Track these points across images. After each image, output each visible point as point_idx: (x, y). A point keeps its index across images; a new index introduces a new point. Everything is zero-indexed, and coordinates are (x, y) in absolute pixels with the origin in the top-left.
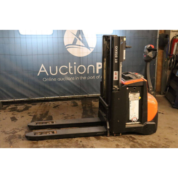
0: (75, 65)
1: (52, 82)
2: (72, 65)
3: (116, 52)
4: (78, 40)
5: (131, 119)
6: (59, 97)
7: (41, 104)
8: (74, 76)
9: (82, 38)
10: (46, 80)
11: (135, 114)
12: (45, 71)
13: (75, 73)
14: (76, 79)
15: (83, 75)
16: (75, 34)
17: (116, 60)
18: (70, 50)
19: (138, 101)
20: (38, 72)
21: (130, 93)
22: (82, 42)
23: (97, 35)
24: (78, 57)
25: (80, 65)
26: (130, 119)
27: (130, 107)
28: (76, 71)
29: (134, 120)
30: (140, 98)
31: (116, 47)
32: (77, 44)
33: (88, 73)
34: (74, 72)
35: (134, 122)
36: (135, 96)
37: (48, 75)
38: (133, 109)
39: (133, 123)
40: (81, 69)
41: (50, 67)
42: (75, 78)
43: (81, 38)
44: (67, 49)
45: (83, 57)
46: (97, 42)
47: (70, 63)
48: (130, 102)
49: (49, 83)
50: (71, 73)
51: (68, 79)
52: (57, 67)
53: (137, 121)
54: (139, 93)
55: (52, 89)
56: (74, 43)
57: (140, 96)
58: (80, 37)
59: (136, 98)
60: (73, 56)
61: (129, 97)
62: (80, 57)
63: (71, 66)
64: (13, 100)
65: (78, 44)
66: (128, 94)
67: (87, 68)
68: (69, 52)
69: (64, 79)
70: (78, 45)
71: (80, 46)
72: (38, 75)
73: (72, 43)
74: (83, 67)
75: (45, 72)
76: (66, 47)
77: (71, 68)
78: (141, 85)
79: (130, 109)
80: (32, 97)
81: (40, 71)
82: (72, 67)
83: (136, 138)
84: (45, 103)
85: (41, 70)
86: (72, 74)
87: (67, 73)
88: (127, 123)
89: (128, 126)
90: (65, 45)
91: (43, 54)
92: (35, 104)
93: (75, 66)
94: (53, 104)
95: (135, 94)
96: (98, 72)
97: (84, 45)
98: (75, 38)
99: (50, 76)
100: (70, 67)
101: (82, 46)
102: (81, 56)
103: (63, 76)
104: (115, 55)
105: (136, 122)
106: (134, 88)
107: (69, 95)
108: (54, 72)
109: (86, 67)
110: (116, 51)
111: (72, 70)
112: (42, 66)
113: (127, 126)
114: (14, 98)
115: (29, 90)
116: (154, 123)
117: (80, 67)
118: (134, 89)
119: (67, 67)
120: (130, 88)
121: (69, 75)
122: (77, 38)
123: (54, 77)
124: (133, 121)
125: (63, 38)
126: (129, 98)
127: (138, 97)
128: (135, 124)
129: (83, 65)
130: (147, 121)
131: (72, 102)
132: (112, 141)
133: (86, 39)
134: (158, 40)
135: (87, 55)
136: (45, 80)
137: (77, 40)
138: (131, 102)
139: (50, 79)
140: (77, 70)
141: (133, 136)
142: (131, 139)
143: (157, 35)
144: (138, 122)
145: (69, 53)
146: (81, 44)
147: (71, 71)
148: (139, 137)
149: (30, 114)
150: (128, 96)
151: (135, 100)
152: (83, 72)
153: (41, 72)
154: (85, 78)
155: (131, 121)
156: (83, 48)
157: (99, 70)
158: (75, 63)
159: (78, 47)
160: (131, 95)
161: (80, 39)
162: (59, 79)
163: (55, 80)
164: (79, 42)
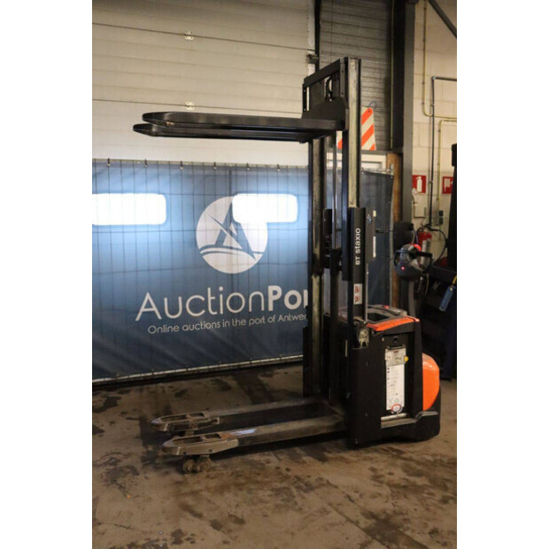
0: (221, 292)
1: (170, 334)
2: (216, 293)
4: (228, 235)
5: (390, 408)
6: (185, 370)
7: (141, 390)
8: (218, 318)
9: (237, 230)
10: (156, 330)
11: (396, 397)
12: (154, 309)
13: (222, 312)
14: (224, 325)
15: (239, 316)
16: (222, 223)
18: (210, 259)
19: (403, 366)
20: (138, 312)
21: (386, 350)
22: (237, 241)
23: (268, 224)
24: (228, 275)
25: (232, 292)
26: (388, 408)
27: (387, 381)
28: (224, 306)
29: (396, 409)
30: (407, 359)
32: (225, 244)
33: (250, 310)
34: (219, 311)
35: (395, 413)
36: (399, 356)
37: (160, 317)
38: (393, 385)
39: (394, 416)
40: (235, 303)
41: (166, 300)
42: (221, 324)
43: (234, 232)
44: (204, 257)
45: (238, 274)
46: (268, 240)
47: (209, 289)
48: (387, 371)
49: (163, 337)
50: (213, 311)
51: (206, 326)
52: (180, 299)
53: (402, 412)
54: (405, 349)
55: (169, 352)
56: (219, 243)
58: (233, 227)
59: (399, 360)
60: (217, 271)
61: (386, 359)
62: (232, 275)
63: (212, 296)
65: (229, 245)
66: (384, 353)
68: (207, 264)
69: (198, 327)
70: (227, 247)
71: (231, 248)
72: (138, 319)
73: (214, 243)
74: (238, 297)
75: (154, 312)
76: (202, 252)
77: (212, 301)
78: (410, 330)
79: (388, 385)
80: (122, 373)
81: (143, 309)
82: (214, 298)
83: (403, 450)
84: (149, 388)
85: (146, 307)
86: (215, 313)
87: (203, 312)
88: (383, 418)
89: (385, 425)
90: (200, 246)
91: (149, 270)
92: (128, 392)
93: (221, 296)
94: (171, 387)
95: (396, 352)
96: (271, 308)
97: (240, 247)
98: (221, 230)
99: (165, 320)
100: (210, 298)
101: (237, 249)
102: (235, 271)
103: (195, 320)
105: (399, 415)
106: (394, 338)
107: (208, 365)
108: (174, 310)
109: (245, 298)
111: (216, 306)
112: (148, 297)
113: (383, 425)
115: (116, 355)
116: (434, 413)
117: (233, 298)
118: (396, 339)
119: (203, 299)
120: (388, 338)
121: (207, 317)
122: (227, 230)
123: (174, 322)
124: (393, 413)
125: (195, 230)
126: (386, 361)
127: (403, 358)
128: (399, 418)
129: (238, 292)
130: (421, 409)
131: (212, 381)
132: (356, 462)
133: (246, 232)
134: (391, 233)
135: (248, 271)
136: (152, 330)
137: (226, 235)
138: (388, 368)
139: (165, 329)
140: (225, 304)
141: (395, 446)
142: (395, 453)
143: (388, 224)
144: (403, 415)
145: (207, 266)
146: (235, 244)
147: (212, 307)
149: (128, 416)
150: (384, 357)
151: (398, 364)
152: (238, 309)
153: (144, 313)
154: (243, 322)
155: (389, 413)
156: (239, 252)
157: (275, 302)
158: (221, 289)
159: (228, 250)
160: (389, 355)
161: (231, 233)
162: (185, 328)
163: (175, 329)
164: (228, 241)
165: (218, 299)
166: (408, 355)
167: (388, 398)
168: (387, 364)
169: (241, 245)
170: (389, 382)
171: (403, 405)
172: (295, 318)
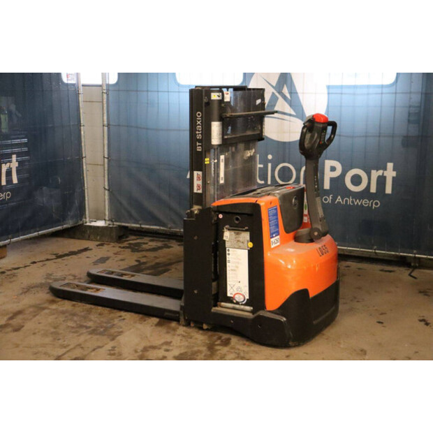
0: (270, 161)
3: (199, 125)
4: (281, 99)
5: (232, 296)
9: (290, 93)
11: (239, 284)
13: (269, 182)
16: (274, 85)
17: (199, 146)
19: (246, 252)
21: (225, 230)
22: (291, 106)
23: (328, 87)
24: (278, 142)
25: (284, 162)
27: (228, 264)
28: (273, 176)
29: (239, 298)
30: (251, 245)
31: (199, 115)
32: (276, 109)
34: (266, 179)
35: (237, 303)
36: (241, 239)
38: (234, 270)
39: (237, 306)
43: (288, 95)
45: (289, 143)
46: (328, 106)
48: (227, 252)
50: (261, 180)
53: (246, 304)
54: (248, 233)
57: (251, 241)
58: (286, 91)
59: (241, 244)
60: (267, 137)
61: (225, 238)
62: (285, 143)
63: (260, 164)
64: (138, 226)
65: (280, 110)
67: (298, 171)
71: (284, 113)
74: (289, 168)
77: (260, 168)
79: (228, 269)
80: (173, 225)
82: (262, 166)
86: (263, 182)
88: (223, 304)
89: (225, 312)
93: (270, 165)
95: (238, 234)
96: (327, 186)
97: (293, 113)
98: (273, 93)
100: (258, 166)
101: (290, 115)
102: (286, 140)
104: (197, 132)
105: (242, 307)
106: (235, 218)
109: (296, 170)
110: (199, 123)
111: (263, 174)
114: (140, 222)
115: (171, 209)
117: (283, 167)
118: (237, 219)
120: (227, 216)
122: (279, 93)
124: (235, 301)
126: (224, 241)
127: (246, 243)
129: (289, 162)
130: (264, 308)
133: (301, 96)
137: (278, 98)
138: (228, 250)
140: (273, 174)
144: (248, 308)
146: (288, 109)
147: (260, 176)
148: (244, 344)
149: (142, 259)
150: (222, 236)
151: (239, 248)
155: (230, 300)
156: (292, 119)
158: (270, 157)
159: (280, 115)
160: (227, 235)
161: (284, 97)
164: (281, 105)
165: (266, 167)
166: (252, 240)
167: (228, 283)
168: (227, 245)
169: (294, 110)
170: (229, 266)
171: (247, 297)
172: (358, 202)
